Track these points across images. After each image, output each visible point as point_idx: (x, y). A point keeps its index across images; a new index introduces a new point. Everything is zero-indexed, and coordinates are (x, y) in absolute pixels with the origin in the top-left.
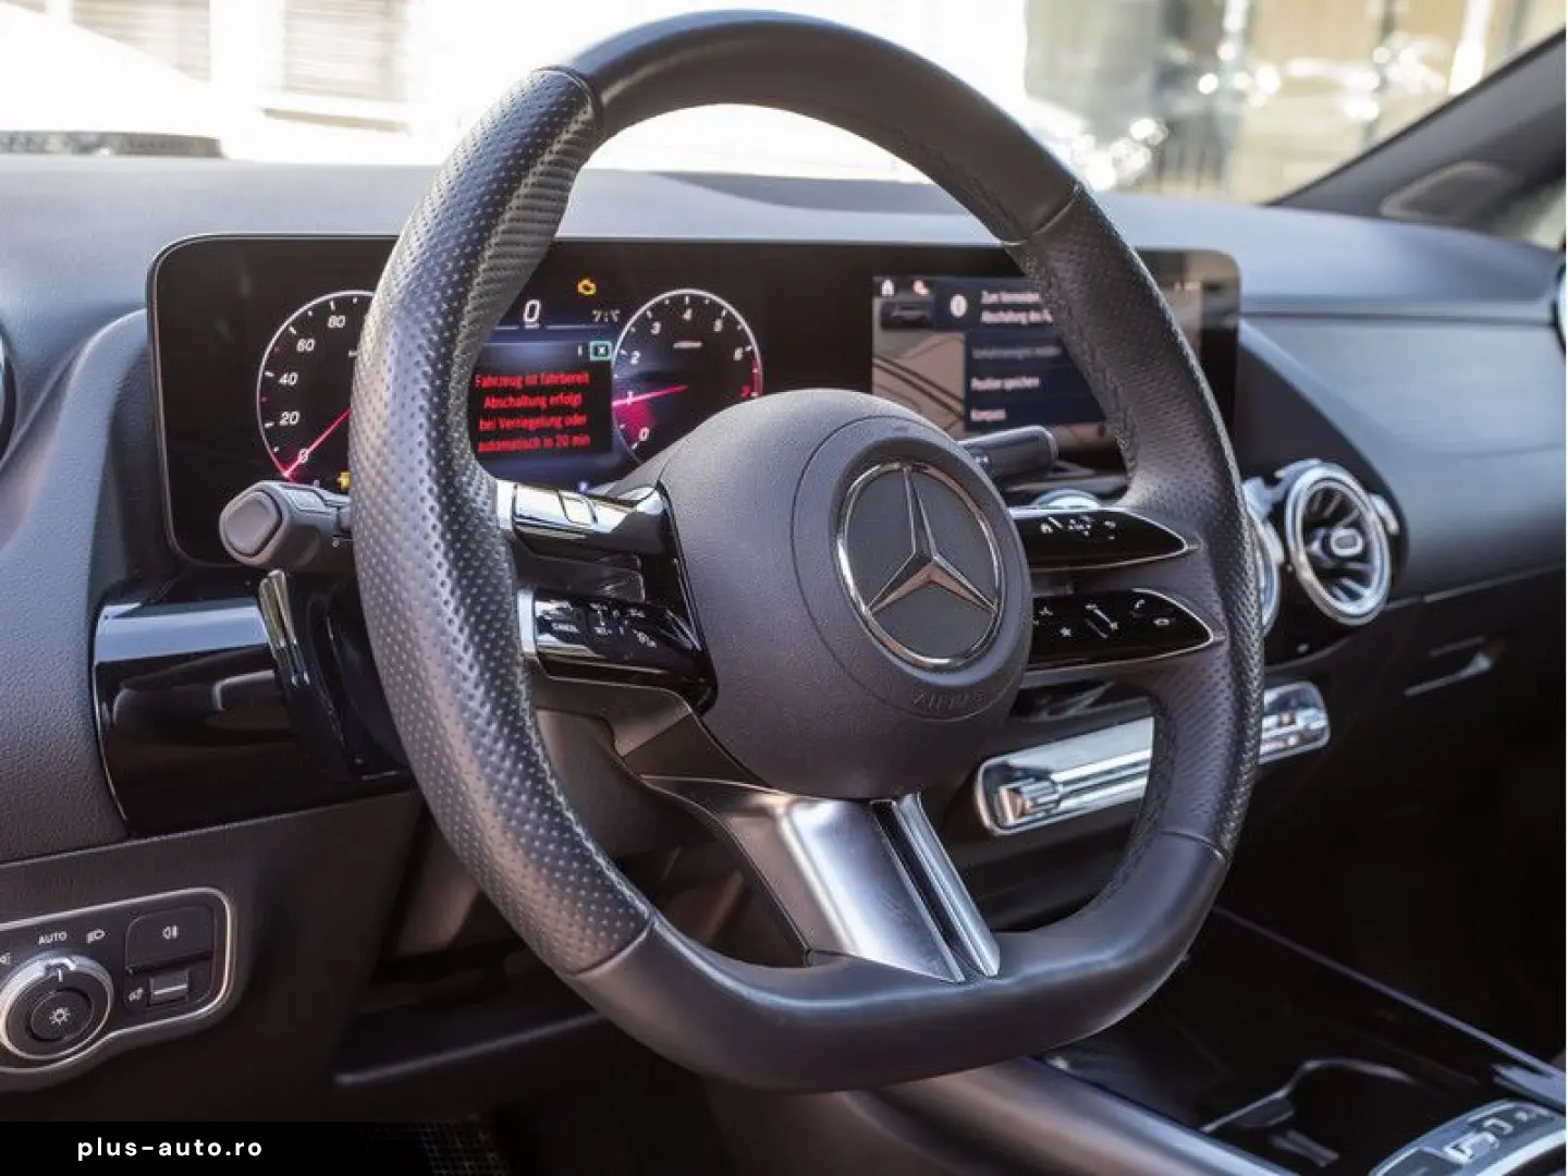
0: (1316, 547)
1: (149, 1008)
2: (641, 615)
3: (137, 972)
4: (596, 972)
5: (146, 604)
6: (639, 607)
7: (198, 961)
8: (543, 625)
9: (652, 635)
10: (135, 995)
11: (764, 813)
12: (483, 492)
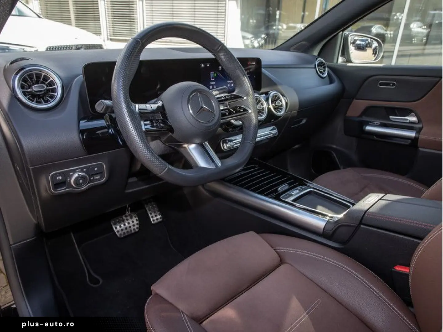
0: (274, 105)
1: (94, 180)
2: (161, 121)
3: (92, 175)
4: (161, 174)
5: (88, 120)
6: (160, 120)
7: (101, 173)
8: (145, 125)
9: (163, 124)
10: (92, 178)
11: (185, 148)
12: (134, 107)
